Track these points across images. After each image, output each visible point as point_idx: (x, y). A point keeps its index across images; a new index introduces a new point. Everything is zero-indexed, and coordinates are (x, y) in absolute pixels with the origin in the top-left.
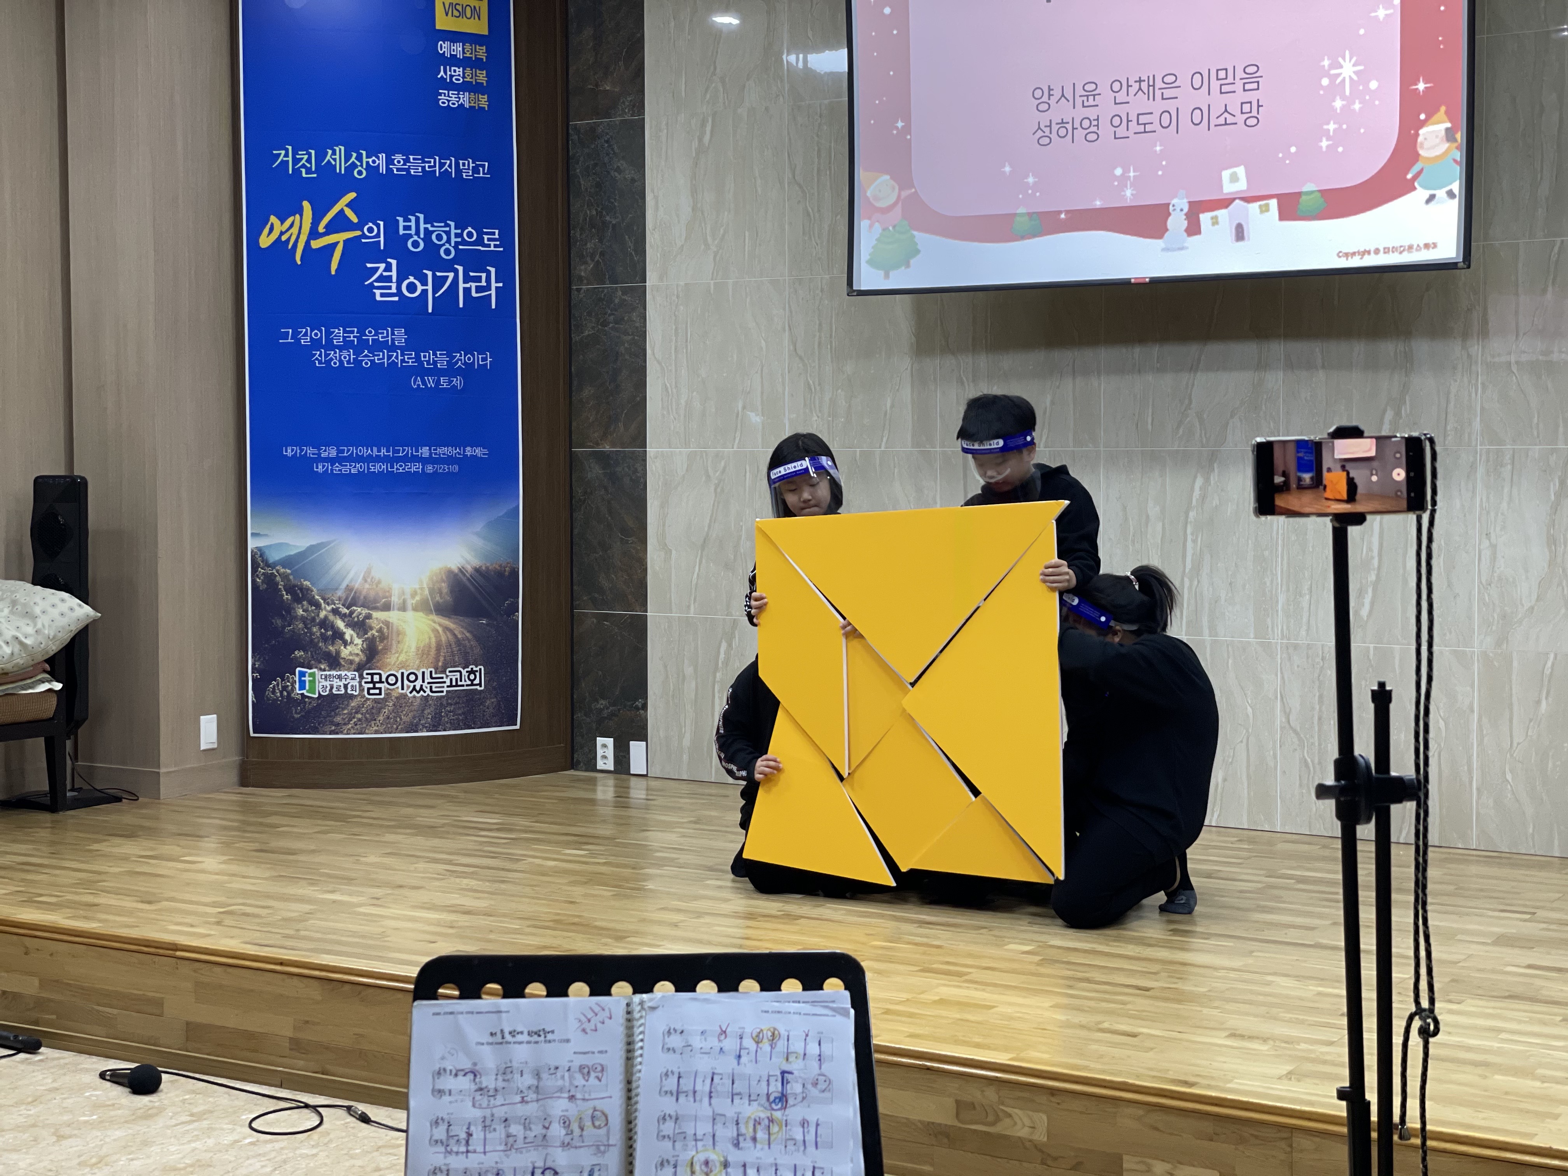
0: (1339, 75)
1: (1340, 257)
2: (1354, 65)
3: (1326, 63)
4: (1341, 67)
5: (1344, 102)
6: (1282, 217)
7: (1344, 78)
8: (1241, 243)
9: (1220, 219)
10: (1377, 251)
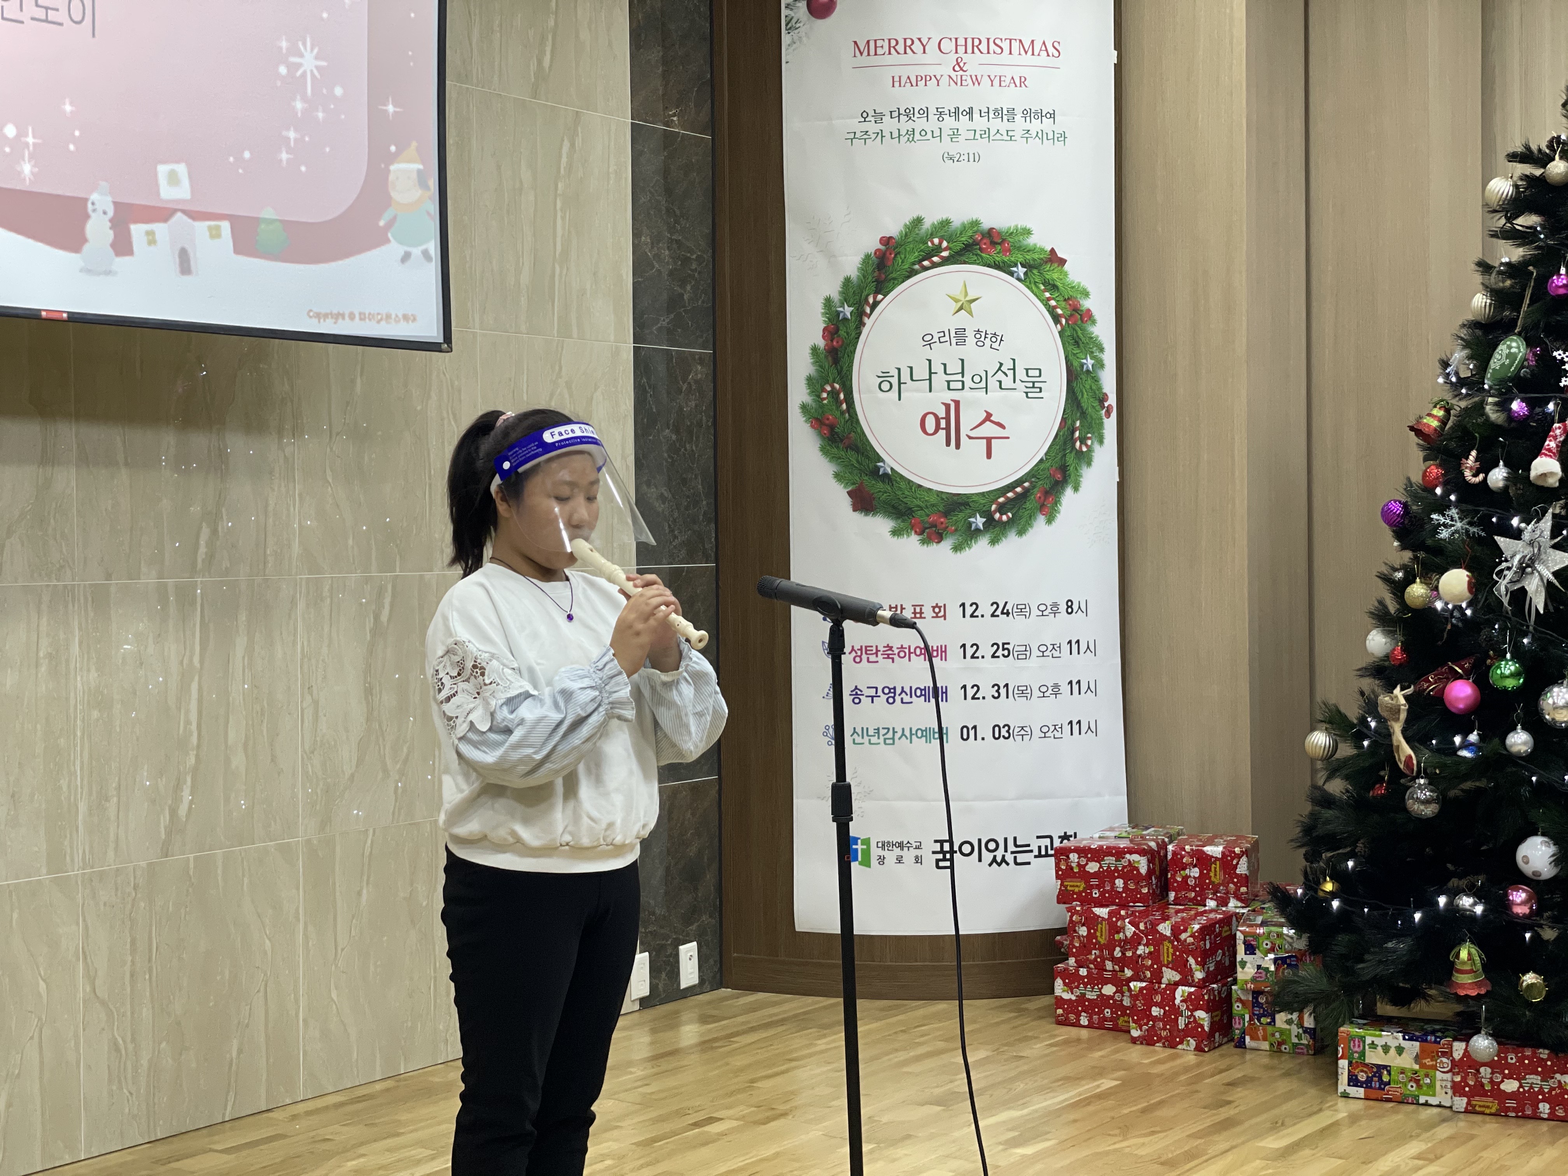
0: (300, 65)
1: (311, 317)
2: (317, 58)
3: (284, 44)
4: (301, 56)
5: (306, 105)
6: (237, 251)
7: (305, 72)
8: (186, 278)
9: (158, 236)
10: (352, 316)
